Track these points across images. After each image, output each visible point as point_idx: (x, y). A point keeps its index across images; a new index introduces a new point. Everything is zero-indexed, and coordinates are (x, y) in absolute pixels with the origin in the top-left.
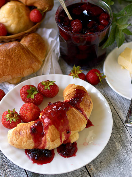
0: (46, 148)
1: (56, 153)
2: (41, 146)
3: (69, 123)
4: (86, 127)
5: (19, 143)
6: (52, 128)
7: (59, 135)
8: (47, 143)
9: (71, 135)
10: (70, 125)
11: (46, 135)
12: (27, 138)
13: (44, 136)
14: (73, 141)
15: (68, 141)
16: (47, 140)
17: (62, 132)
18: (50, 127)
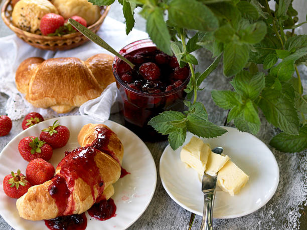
0: (75, 212)
1: (88, 217)
2: (68, 210)
3: (101, 172)
4: (121, 177)
5: (37, 213)
6: (79, 183)
7: (90, 189)
8: (76, 204)
9: (105, 188)
10: (102, 175)
11: (72, 194)
12: (48, 202)
13: (69, 196)
14: (108, 197)
15: (102, 197)
16: (75, 201)
17: (94, 185)
18: (76, 182)
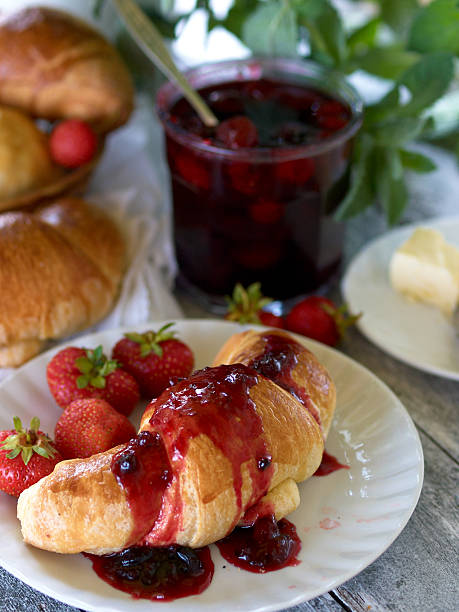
0: (180, 539)
3: (264, 429)
6: (200, 447)
7: (230, 472)
10: (269, 438)
11: (178, 477)
12: (105, 496)
15: (263, 510)
16: (183, 499)
17: (242, 461)
18: (192, 444)
